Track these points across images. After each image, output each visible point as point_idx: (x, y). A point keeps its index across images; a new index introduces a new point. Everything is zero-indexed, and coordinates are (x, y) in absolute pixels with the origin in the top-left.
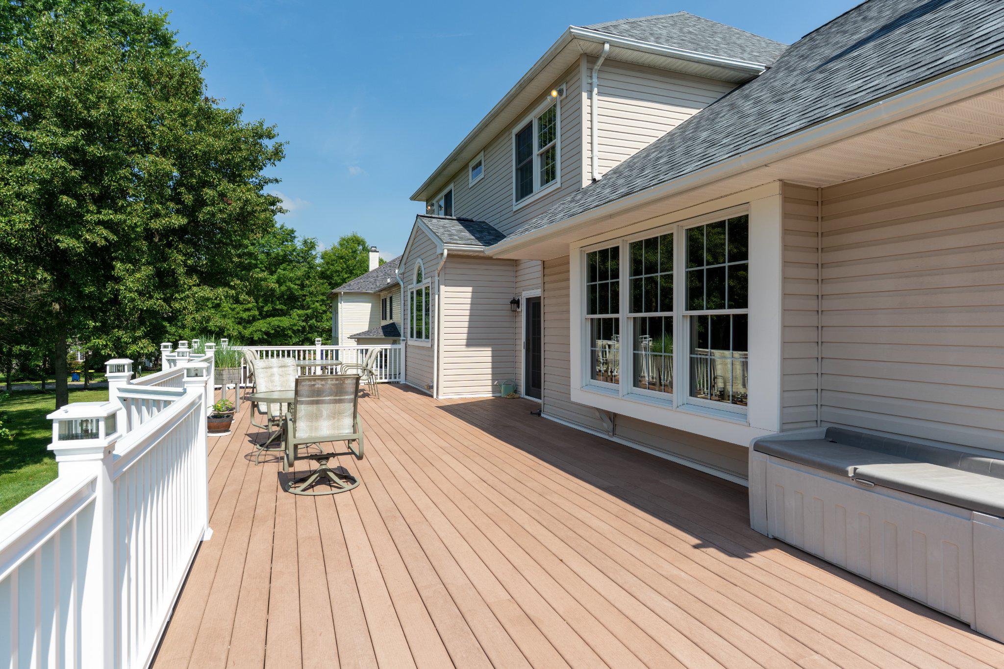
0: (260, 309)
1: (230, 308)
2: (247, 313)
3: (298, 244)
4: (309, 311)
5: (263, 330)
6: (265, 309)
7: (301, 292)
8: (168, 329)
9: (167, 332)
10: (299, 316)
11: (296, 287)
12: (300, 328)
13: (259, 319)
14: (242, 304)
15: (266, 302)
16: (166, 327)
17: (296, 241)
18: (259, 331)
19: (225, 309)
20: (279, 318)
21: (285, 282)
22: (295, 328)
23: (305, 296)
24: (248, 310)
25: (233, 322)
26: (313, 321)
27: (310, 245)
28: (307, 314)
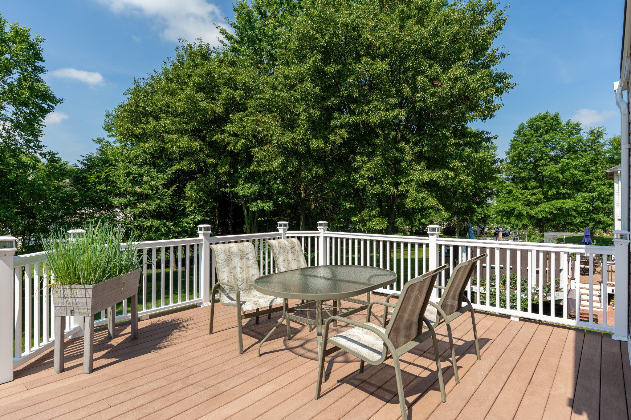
0: (545, 194)
1: (520, 194)
2: (534, 197)
3: (585, 135)
4: (594, 194)
5: (547, 210)
6: (550, 193)
7: (585, 177)
8: (477, 209)
9: (476, 212)
10: (584, 198)
11: (580, 173)
12: (584, 209)
13: (545, 202)
14: (529, 189)
15: (551, 187)
16: (475, 208)
17: (582, 133)
18: (543, 211)
19: (516, 194)
20: (562, 201)
21: (568, 169)
22: (579, 209)
23: (591, 180)
24: (535, 194)
25: (522, 204)
26: (598, 203)
27: (597, 135)
28: (592, 197)
